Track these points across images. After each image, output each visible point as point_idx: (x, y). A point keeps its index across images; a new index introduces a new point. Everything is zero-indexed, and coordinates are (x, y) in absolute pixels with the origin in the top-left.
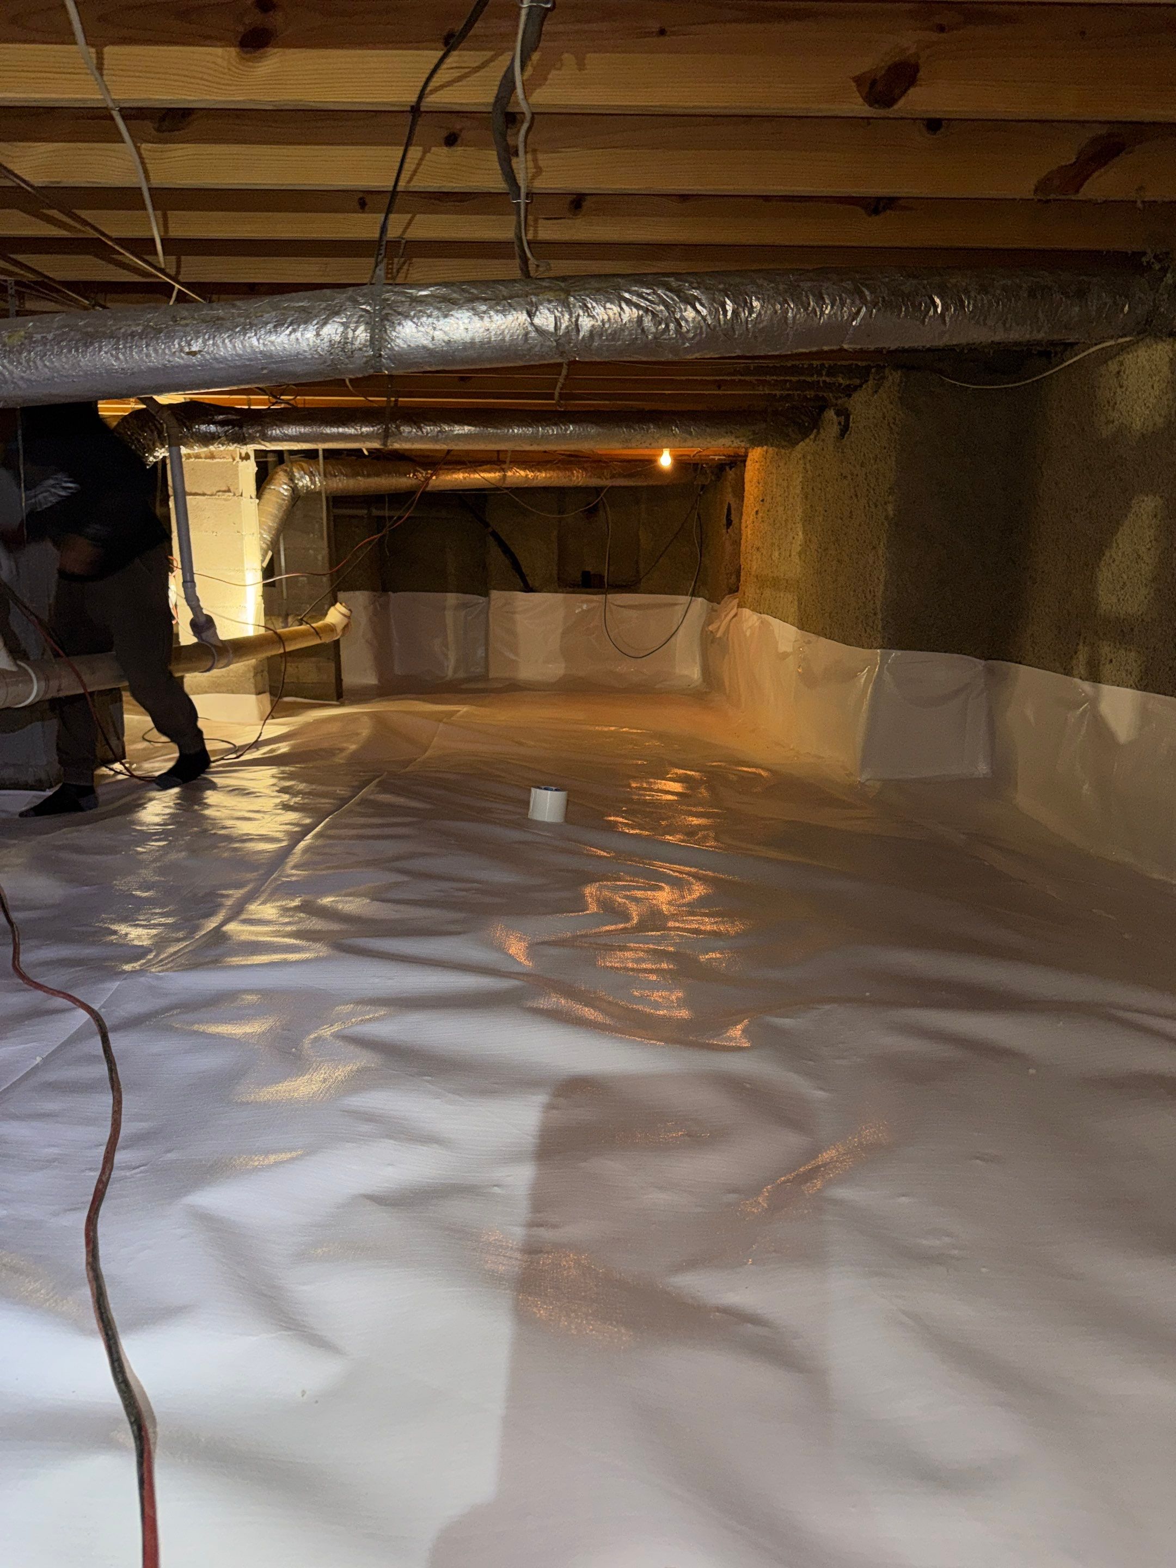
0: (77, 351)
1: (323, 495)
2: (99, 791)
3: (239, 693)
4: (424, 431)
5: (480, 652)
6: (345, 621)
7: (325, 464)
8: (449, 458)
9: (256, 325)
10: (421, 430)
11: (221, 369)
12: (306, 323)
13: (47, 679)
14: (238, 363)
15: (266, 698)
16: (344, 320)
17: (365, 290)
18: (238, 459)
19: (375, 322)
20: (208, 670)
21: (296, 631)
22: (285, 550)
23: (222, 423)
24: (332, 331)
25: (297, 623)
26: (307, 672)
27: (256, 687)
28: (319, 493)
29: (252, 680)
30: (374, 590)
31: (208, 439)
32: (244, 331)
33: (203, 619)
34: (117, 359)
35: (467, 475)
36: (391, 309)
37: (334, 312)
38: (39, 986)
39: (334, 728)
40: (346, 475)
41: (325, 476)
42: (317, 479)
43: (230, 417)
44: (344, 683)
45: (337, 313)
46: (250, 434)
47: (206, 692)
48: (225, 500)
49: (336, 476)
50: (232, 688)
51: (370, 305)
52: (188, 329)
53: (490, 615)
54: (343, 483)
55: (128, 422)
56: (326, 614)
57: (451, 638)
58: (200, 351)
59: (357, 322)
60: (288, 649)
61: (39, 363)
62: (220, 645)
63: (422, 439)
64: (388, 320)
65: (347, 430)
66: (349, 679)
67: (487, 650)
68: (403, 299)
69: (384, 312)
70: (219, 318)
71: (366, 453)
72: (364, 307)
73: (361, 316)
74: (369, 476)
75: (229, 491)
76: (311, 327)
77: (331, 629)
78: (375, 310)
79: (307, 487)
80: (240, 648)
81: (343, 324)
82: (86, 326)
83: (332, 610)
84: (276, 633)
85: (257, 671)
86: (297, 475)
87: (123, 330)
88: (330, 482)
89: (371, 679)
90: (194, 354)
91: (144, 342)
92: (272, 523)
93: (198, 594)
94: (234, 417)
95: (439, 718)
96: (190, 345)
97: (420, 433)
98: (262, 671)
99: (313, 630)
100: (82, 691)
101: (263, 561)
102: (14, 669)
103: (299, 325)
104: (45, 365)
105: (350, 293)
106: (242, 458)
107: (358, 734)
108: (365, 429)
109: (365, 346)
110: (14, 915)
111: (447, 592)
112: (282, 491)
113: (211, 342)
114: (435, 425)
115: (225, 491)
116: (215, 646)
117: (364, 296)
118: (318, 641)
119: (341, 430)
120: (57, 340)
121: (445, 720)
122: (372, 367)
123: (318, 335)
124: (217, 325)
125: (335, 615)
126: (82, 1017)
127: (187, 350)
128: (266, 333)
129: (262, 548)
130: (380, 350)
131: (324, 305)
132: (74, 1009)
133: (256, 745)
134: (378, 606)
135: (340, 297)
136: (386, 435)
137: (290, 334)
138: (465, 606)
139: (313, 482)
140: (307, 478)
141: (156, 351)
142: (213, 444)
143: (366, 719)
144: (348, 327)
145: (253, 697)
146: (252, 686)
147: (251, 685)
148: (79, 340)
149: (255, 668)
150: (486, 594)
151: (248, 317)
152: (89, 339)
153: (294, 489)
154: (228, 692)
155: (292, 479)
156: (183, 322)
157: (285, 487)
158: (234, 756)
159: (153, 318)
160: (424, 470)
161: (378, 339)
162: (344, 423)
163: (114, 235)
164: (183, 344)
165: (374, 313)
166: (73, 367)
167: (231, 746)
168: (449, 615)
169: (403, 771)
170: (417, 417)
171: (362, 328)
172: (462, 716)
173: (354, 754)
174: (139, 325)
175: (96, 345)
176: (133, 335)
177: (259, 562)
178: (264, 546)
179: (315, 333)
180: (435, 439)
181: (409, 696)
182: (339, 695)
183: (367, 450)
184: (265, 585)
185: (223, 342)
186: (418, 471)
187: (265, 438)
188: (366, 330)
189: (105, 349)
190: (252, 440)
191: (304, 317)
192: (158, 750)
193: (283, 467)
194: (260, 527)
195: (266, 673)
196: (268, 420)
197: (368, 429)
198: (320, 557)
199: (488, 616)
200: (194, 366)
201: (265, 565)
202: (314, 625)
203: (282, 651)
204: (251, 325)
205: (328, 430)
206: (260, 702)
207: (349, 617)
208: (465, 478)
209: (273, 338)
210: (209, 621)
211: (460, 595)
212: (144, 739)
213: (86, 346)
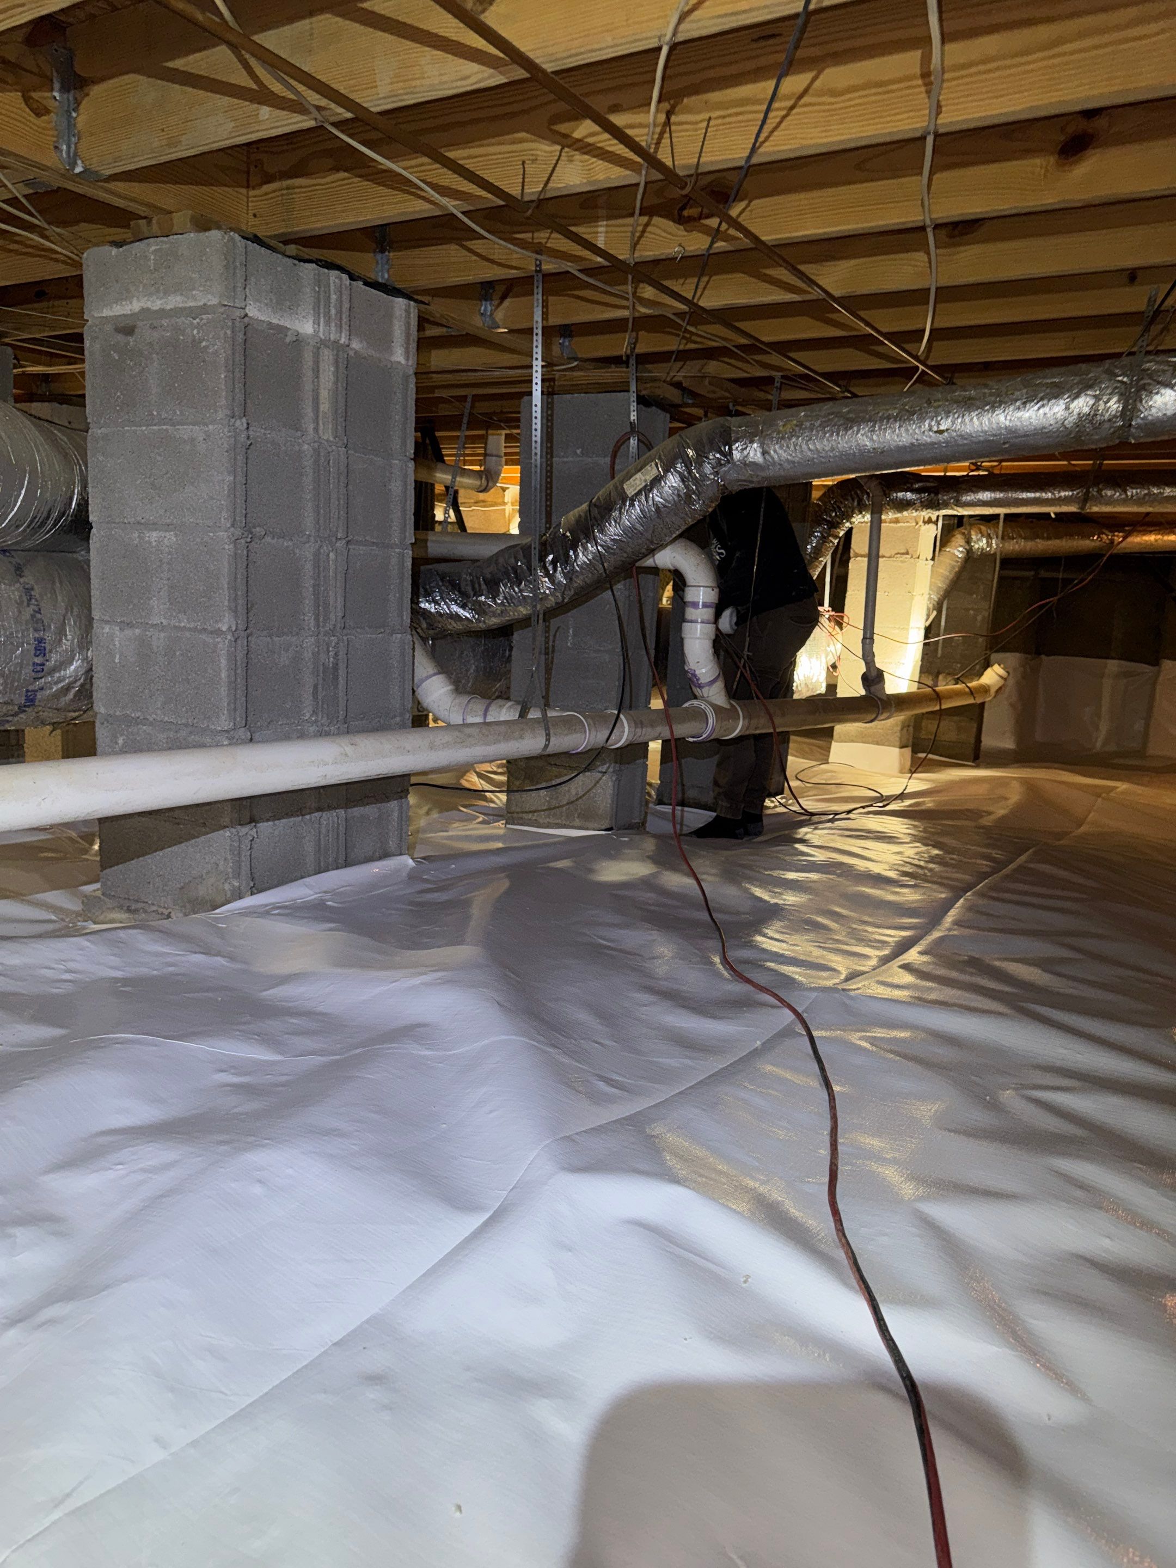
0: (838, 434)
1: (998, 557)
2: (765, 821)
3: (883, 745)
4: (1129, 494)
5: (1139, 726)
6: (1002, 682)
7: (1004, 527)
8: (1147, 519)
9: (1005, 403)
10: (1126, 493)
11: (965, 445)
12: (1056, 398)
13: (750, 719)
14: (981, 439)
15: (908, 752)
16: (1098, 392)
17: (1125, 360)
18: (921, 523)
19: (1130, 393)
20: (871, 721)
21: (952, 690)
22: (948, 609)
23: (918, 491)
24: (1082, 404)
25: (953, 682)
26: (949, 731)
27: (901, 741)
28: (995, 554)
29: (898, 734)
30: (1026, 651)
31: (903, 505)
32: (993, 409)
33: (874, 674)
34: (872, 440)
35: (1159, 537)
36: (1151, 378)
37: (1086, 386)
38: (748, 981)
39: (982, 790)
40: (1025, 538)
41: (1003, 538)
42: (994, 542)
43: (929, 484)
44: (983, 744)
45: (1090, 387)
46: (944, 501)
47: (853, 741)
48: (902, 562)
49: (1013, 538)
50: (878, 741)
51: (1128, 376)
52: (940, 410)
53: (1158, 688)
54: (1019, 546)
55: (833, 492)
56: (982, 674)
57: (1105, 708)
58: (947, 430)
59: (1110, 394)
60: (944, 707)
61: (804, 446)
62: (885, 698)
63: (1126, 501)
64: (1146, 390)
65: (1044, 494)
66: (989, 741)
67: (1147, 726)
68: (1166, 368)
69: (1142, 382)
70: (970, 398)
71: (1053, 516)
72: (1120, 378)
73: (1116, 388)
74: (1049, 538)
75: (907, 553)
76: (1062, 402)
77: (985, 689)
78: (1132, 381)
79: (983, 549)
80: (900, 702)
81: (1095, 396)
82: (849, 412)
83: (989, 671)
84: (934, 691)
85: (905, 726)
86: (974, 537)
87: (880, 414)
88: (1006, 544)
89: (1008, 743)
90: (941, 432)
91: (898, 425)
92: (942, 585)
93: (875, 650)
94: (932, 484)
95: (1097, 793)
96: (939, 424)
97: (1123, 496)
98: (909, 726)
99: (967, 690)
100: (771, 730)
101: (927, 620)
102: (728, 707)
103: (1049, 400)
104: (809, 448)
105: (1107, 366)
106: (925, 522)
107: (1006, 799)
108: (1063, 494)
109: (1115, 416)
110: (714, 915)
111: (1107, 658)
112: (957, 553)
113: (959, 420)
114: (1143, 487)
115: (903, 554)
116: (880, 699)
117: (1122, 367)
118: (971, 701)
119: (1038, 495)
120: (823, 426)
121: (1104, 795)
122: (1119, 438)
123: (1067, 408)
124: (968, 404)
125: (992, 676)
126: (788, 1016)
127: (935, 429)
128: (1014, 410)
129: (928, 609)
130: (1131, 420)
131: (1078, 379)
132: (778, 1007)
133: (902, 796)
134: (1029, 670)
135: (1095, 371)
136: (1085, 500)
137: (1039, 409)
138: (1127, 674)
139: (989, 544)
140: (984, 540)
141: (907, 430)
142: (907, 510)
143: (1015, 784)
144: (1100, 399)
145: (897, 750)
146: (898, 739)
147: (896, 738)
148: (841, 425)
149: (903, 723)
150: (1155, 662)
151: (998, 396)
152: (849, 423)
153: (969, 552)
154: (873, 743)
155: (968, 541)
156: (936, 404)
157: (961, 549)
158: (881, 804)
159: (908, 402)
160: (1111, 532)
161: (1129, 411)
162: (1041, 488)
163: (884, 330)
164: (933, 423)
165: (1131, 383)
166: (833, 449)
167: (878, 795)
168: (1107, 684)
169: (1057, 843)
170: (1121, 479)
171: (1115, 399)
172: (1122, 793)
173: (1003, 817)
174: (895, 408)
175: (855, 428)
176: (888, 418)
177: (924, 620)
178: (931, 606)
179: (1064, 407)
180: (1140, 501)
181: (1056, 765)
182: (976, 756)
183: (1055, 514)
184: (925, 644)
185: (972, 419)
186: (1103, 533)
187: (959, 504)
188: (1119, 401)
189: (862, 432)
190: (946, 505)
191: (1054, 393)
192: (809, 789)
193: (962, 529)
194: (930, 589)
195: (911, 729)
196: (964, 486)
197: (1067, 493)
198: (979, 618)
199: (1154, 689)
200: (939, 443)
201: (928, 624)
202: (969, 685)
203: (937, 708)
204: (1001, 403)
205: (1025, 495)
206: (902, 755)
207: (1005, 679)
208: (1156, 541)
209: (1020, 414)
210: (880, 675)
211: (1123, 662)
212: (797, 778)
213: (846, 430)
